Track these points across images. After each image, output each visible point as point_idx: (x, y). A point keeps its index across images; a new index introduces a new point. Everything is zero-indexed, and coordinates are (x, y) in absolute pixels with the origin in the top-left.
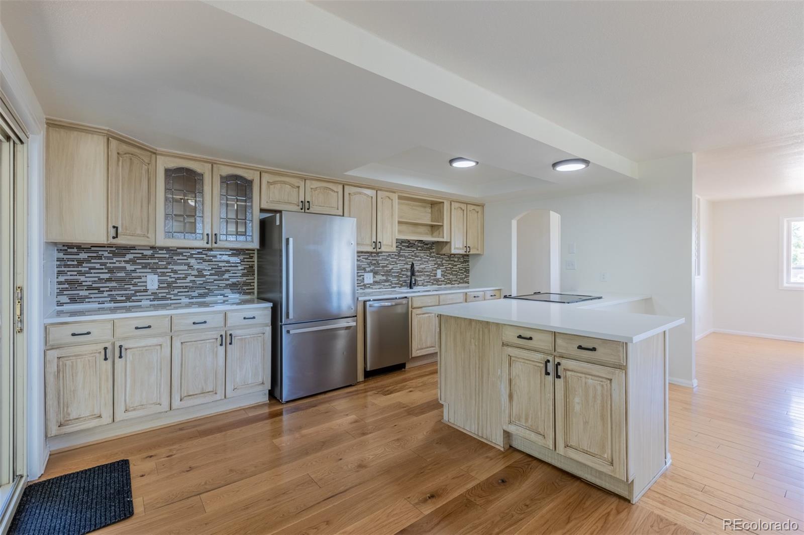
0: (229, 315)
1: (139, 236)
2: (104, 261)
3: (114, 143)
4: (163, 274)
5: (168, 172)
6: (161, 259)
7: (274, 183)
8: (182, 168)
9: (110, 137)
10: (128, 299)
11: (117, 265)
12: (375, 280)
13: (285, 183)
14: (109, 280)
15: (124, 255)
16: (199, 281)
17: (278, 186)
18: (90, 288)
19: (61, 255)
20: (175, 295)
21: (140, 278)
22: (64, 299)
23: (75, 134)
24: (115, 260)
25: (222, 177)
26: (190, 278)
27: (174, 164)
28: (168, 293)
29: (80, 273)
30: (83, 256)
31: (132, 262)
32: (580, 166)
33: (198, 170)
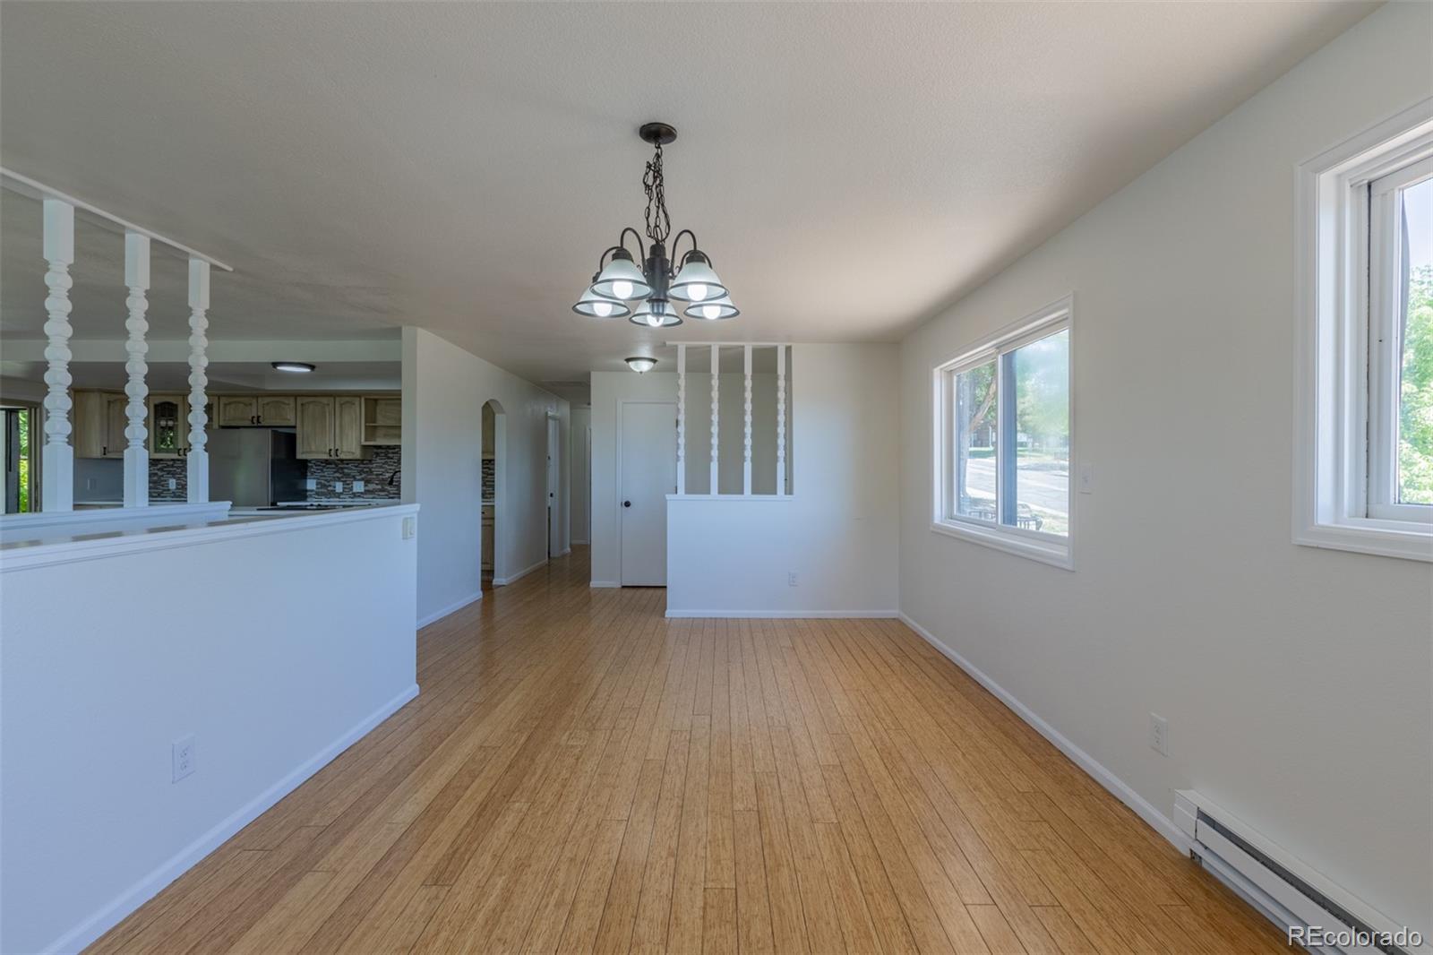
3: (104, 395)
4: (179, 478)
5: (155, 406)
6: (178, 468)
7: (230, 404)
8: (164, 403)
9: (102, 391)
12: (367, 488)
13: (239, 402)
15: (157, 465)
17: (233, 406)
21: (165, 481)
23: (86, 394)
27: (157, 400)
28: (182, 493)
31: (161, 470)
32: (308, 370)
33: (175, 403)
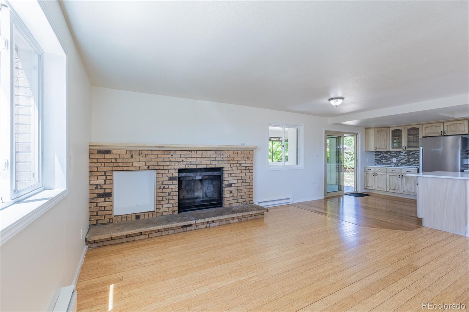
0: (402, 170)
1: (383, 149)
2: (384, 155)
3: (376, 129)
4: (397, 158)
5: (392, 131)
6: (397, 154)
7: (428, 127)
8: (396, 130)
9: (375, 128)
10: (389, 164)
11: (386, 156)
13: (433, 126)
14: (385, 159)
15: (388, 153)
16: (408, 160)
17: (430, 128)
18: (381, 161)
19: (375, 153)
20: (401, 164)
21: (391, 159)
22: (376, 163)
23: (369, 129)
24: (386, 154)
25: (408, 129)
26: (405, 160)
27: (393, 129)
28: (399, 164)
29: (379, 158)
30: (379, 153)
31: (390, 155)
33: (401, 129)
